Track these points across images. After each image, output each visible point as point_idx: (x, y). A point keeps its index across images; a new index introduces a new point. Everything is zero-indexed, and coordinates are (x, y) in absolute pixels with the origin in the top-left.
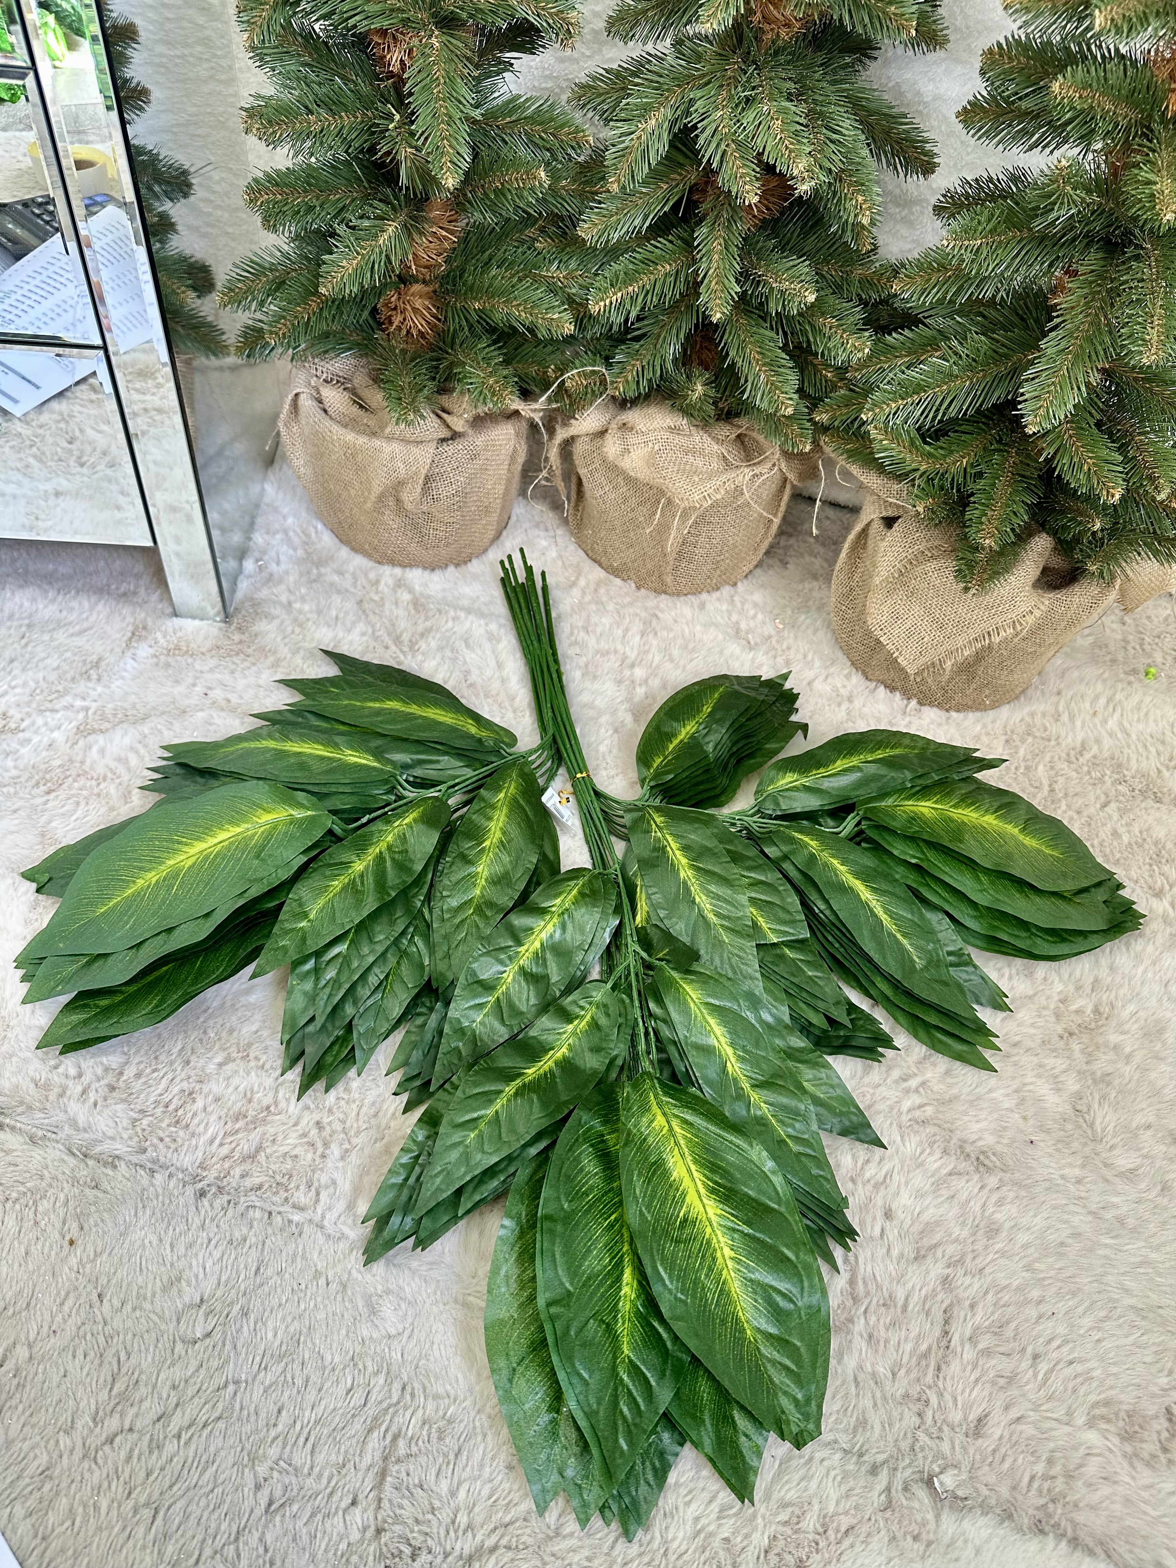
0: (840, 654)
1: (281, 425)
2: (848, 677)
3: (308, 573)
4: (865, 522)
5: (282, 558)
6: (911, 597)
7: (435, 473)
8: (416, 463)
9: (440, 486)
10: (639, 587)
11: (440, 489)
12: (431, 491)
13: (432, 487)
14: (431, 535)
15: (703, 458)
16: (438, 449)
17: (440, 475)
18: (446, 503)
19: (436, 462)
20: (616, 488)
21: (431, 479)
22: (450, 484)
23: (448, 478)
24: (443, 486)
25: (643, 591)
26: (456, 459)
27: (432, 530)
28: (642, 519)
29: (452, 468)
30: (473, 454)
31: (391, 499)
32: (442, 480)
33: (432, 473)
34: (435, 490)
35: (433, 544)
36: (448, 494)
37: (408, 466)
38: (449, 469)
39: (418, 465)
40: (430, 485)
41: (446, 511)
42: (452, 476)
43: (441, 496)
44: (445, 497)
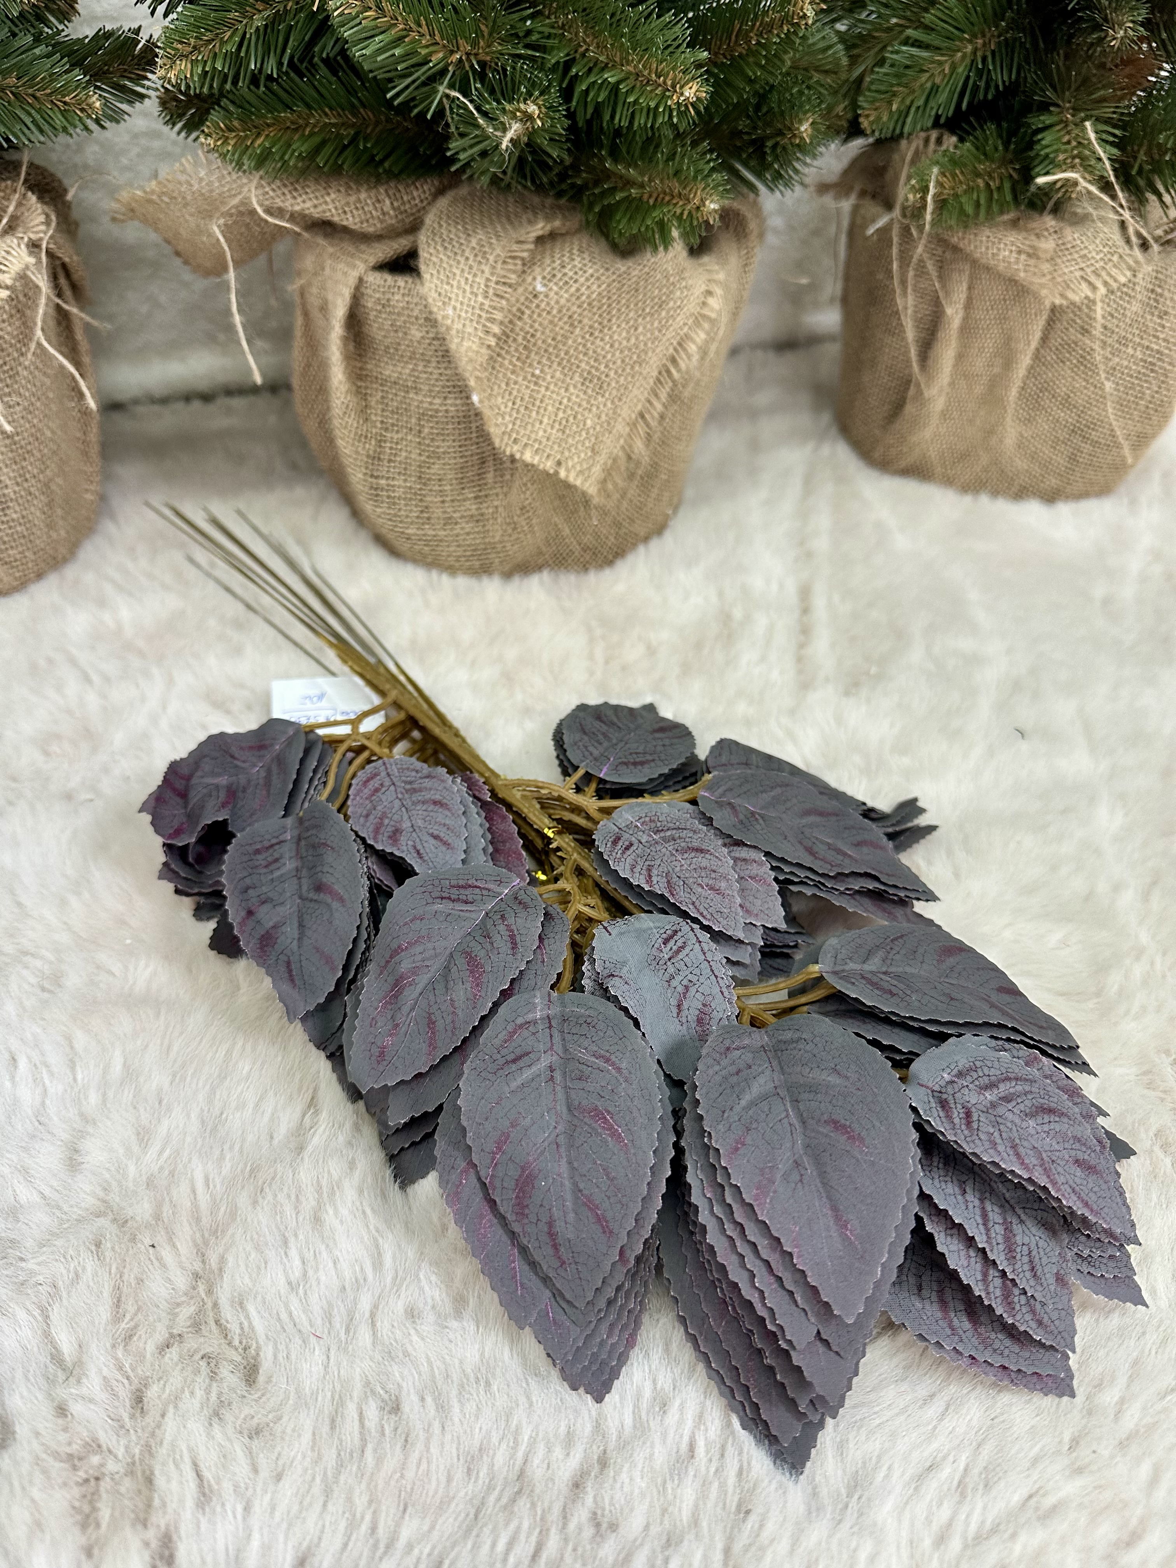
6: (527, 357)
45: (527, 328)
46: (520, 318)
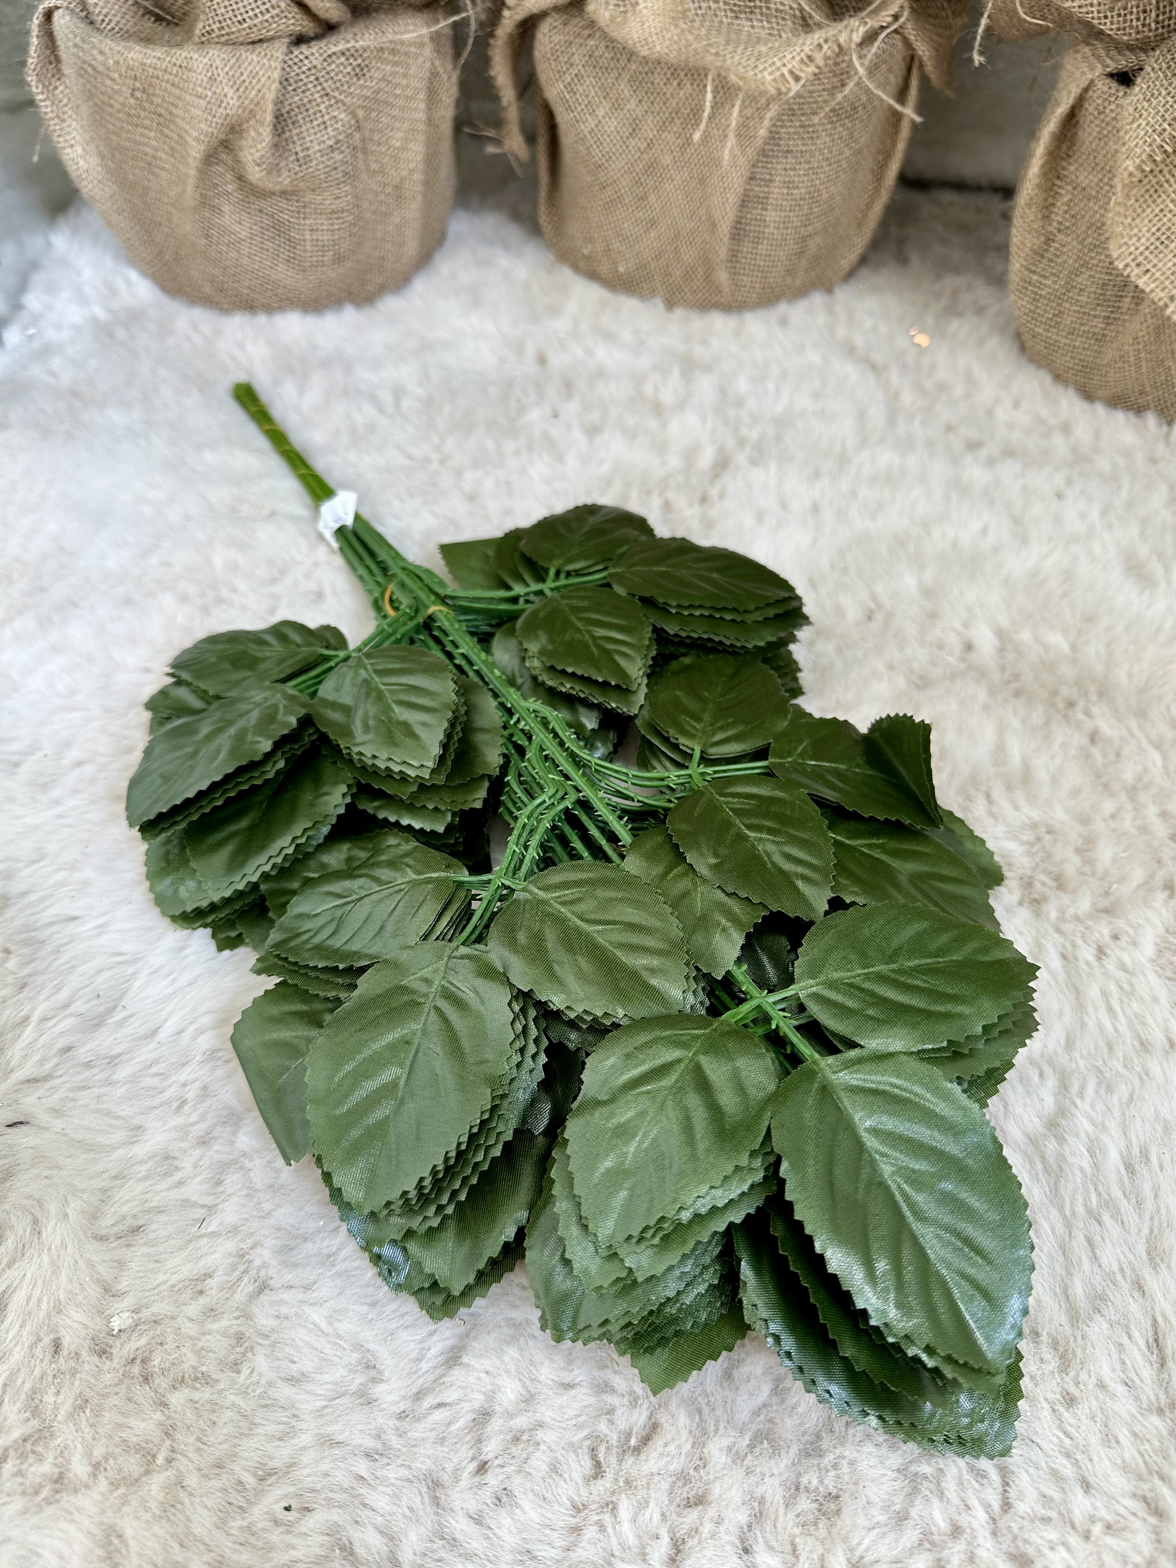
1: (31, 79)
3: (109, 336)
4: (1075, 91)
7: (294, 106)
8: (254, 82)
9: (305, 134)
10: (670, 304)
11: (308, 139)
12: (291, 146)
13: (292, 137)
14: (308, 243)
15: (768, 22)
16: (292, 52)
17: (303, 109)
18: (321, 166)
19: (292, 81)
20: (617, 106)
21: (289, 121)
22: (322, 126)
23: (319, 115)
24: (312, 131)
25: (679, 312)
26: (328, 73)
27: (307, 233)
28: (668, 160)
29: (322, 92)
30: (359, 65)
31: (229, 177)
32: (308, 119)
33: (288, 108)
34: (298, 143)
35: (315, 259)
36: (322, 146)
37: (242, 90)
38: (317, 96)
39: (259, 86)
40: (287, 134)
41: (324, 185)
42: (324, 111)
43: (311, 152)
44: (319, 154)
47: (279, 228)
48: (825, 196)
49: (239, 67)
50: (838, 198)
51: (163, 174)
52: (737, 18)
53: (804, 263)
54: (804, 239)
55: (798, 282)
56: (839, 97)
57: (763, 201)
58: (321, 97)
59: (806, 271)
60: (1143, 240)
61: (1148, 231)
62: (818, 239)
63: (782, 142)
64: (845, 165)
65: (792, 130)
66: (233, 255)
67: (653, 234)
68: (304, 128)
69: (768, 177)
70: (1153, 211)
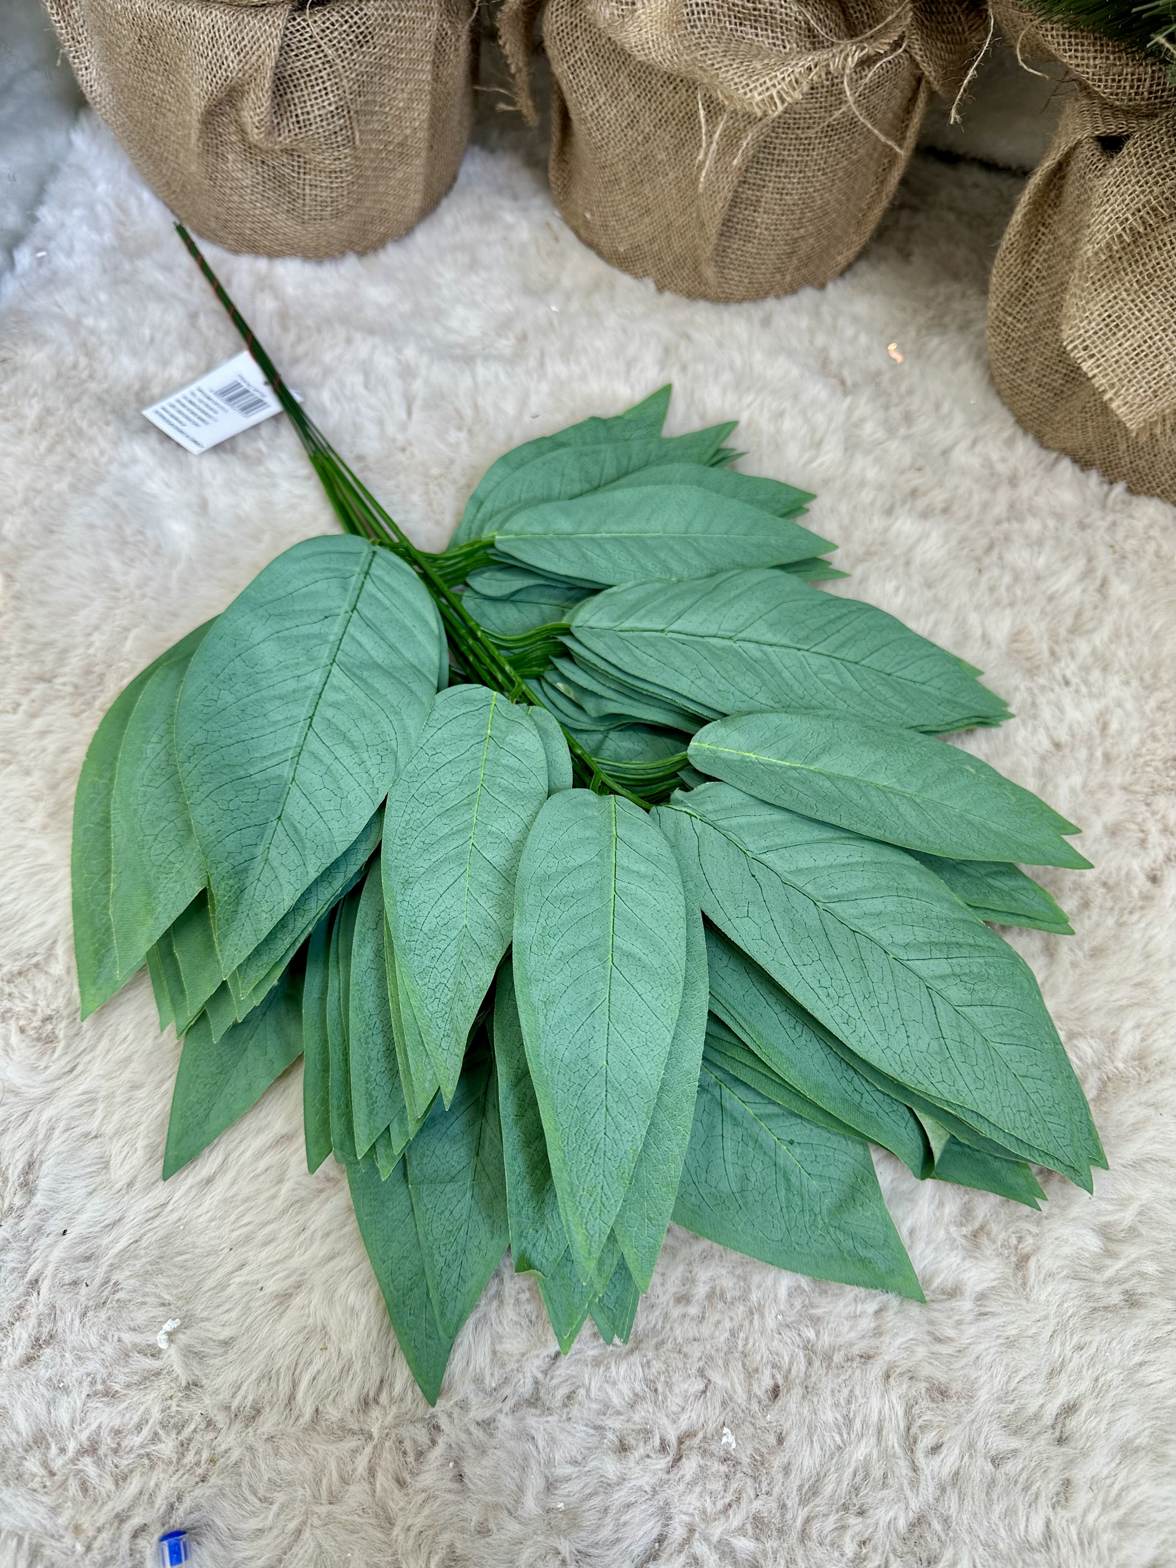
0: (995, 405)
2: (1010, 443)
3: (116, 268)
4: (1064, 149)
5: (79, 246)
6: (1147, 284)
7: (296, 70)
8: (255, 47)
9: (306, 98)
10: (661, 289)
11: (309, 103)
12: (292, 107)
13: (293, 99)
14: (307, 198)
15: (772, 31)
16: (294, 19)
17: (304, 74)
18: (320, 130)
19: (294, 47)
20: (616, 96)
21: (291, 84)
22: (323, 92)
23: (320, 81)
24: (313, 96)
25: (668, 296)
26: (330, 41)
27: (307, 187)
28: (662, 156)
29: (323, 60)
30: (361, 33)
31: (232, 129)
32: (309, 84)
33: (290, 72)
34: (299, 106)
35: (313, 213)
36: (322, 112)
37: (242, 54)
38: (318, 62)
39: (260, 52)
40: (289, 96)
41: (324, 147)
42: (326, 78)
43: (311, 116)
44: (318, 119)
45: (1160, 259)
46: (1159, 248)
47: (280, 182)
48: (820, 202)
49: (241, 31)
50: (832, 203)
51: (170, 114)
52: (741, 24)
53: (795, 261)
54: (795, 241)
55: (788, 278)
56: (837, 114)
57: (755, 205)
58: (323, 64)
59: (798, 269)
60: (1093, 324)
61: (1100, 315)
62: (811, 241)
63: (777, 152)
64: (841, 174)
65: (787, 142)
66: (236, 198)
67: (647, 220)
68: (305, 92)
69: (762, 183)
70: (1107, 295)
